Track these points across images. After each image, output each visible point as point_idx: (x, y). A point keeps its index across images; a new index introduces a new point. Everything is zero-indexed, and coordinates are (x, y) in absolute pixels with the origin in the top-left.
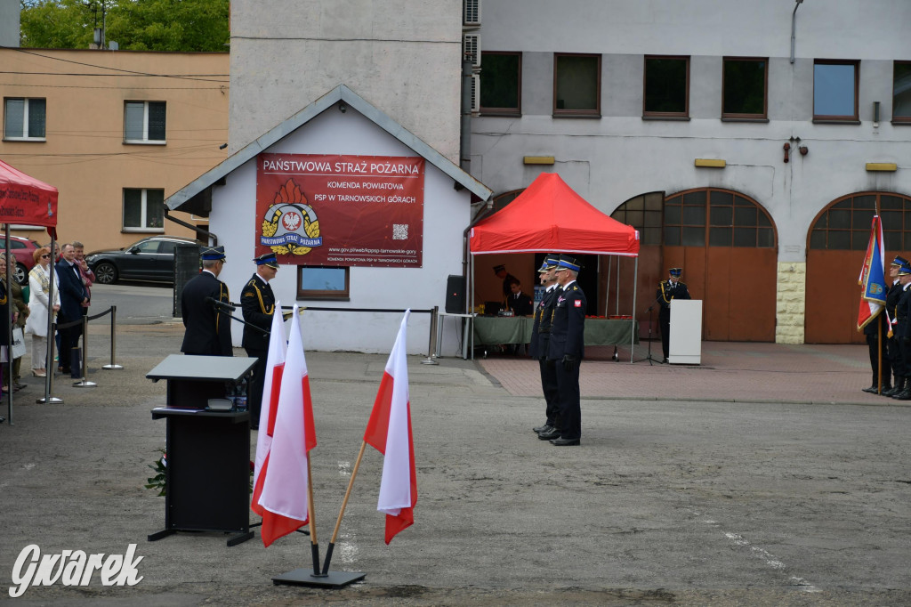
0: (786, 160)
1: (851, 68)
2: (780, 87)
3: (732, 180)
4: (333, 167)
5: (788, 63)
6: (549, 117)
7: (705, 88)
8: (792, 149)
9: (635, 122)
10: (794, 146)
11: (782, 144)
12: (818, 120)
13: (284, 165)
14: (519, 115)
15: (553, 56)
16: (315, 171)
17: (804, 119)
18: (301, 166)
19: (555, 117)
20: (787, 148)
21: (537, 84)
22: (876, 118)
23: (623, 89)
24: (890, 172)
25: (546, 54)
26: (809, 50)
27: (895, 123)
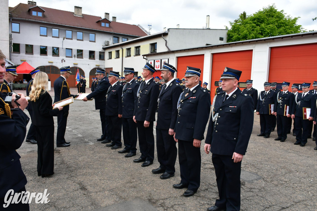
0: (62, 62)
1: (71, 50)
2: (61, 52)
3: (54, 64)
5: (62, 49)
6: (25, 54)
7: (50, 51)
9: (39, 55)
10: (63, 60)
12: (67, 57)
14: (20, 53)
15: (25, 45)
17: (64, 57)
20: (62, 60)
21: (23, 49)
22: (75, 57)
23: (37, 51)
24: (77, 64)
25: (24, 44)
26: (65, 47)
27: (77, 58)
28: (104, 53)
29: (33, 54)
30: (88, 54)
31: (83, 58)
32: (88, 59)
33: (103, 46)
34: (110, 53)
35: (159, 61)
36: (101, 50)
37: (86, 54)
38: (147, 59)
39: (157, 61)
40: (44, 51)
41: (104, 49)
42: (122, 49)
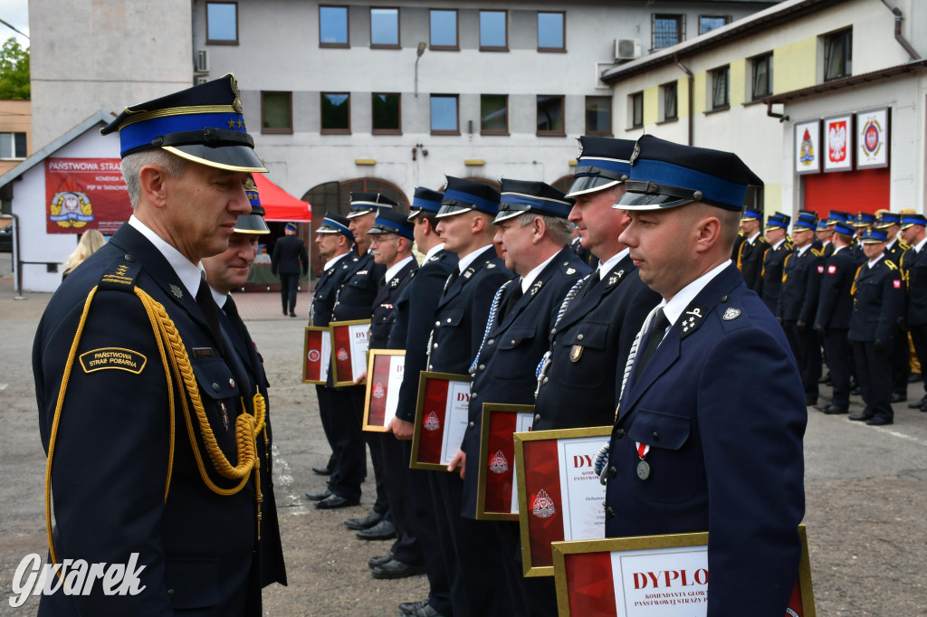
0: (414, 159)
1: (454, 99)
2: (409, 112)
3: (380, 172)
4: (99, 167)
5: (413, 97)
7: (361, 114)
8: (418, 152)
9: (315, 136)
10: (419, 150)
11: (410, 149)
12: (434, 133)
13: (65, 166)
15: (259, 97)
16: (86, 170)
17: (425, 132)
18: (77, 166)
19: (263, 133)
20: (414, 151)
21: (250, 112)
22: (471, 130)
23: (307, 114)
24: (481, 165)
25: (255, 92)
26: (427, 88)
27: (483, 134)
28: (608, 100)
29: (291, 132)
30: (531, 111)
31: (510, 131)
32: (533, 136)
33: (603, 69)
34: (637, 98)
35: (843, 124)
36: (593, 86)
37: (523, 115)
38: (788, 119)
39: (833, 125)
40: (335, 116)
41: (611, 81)
42: (690, 73)
